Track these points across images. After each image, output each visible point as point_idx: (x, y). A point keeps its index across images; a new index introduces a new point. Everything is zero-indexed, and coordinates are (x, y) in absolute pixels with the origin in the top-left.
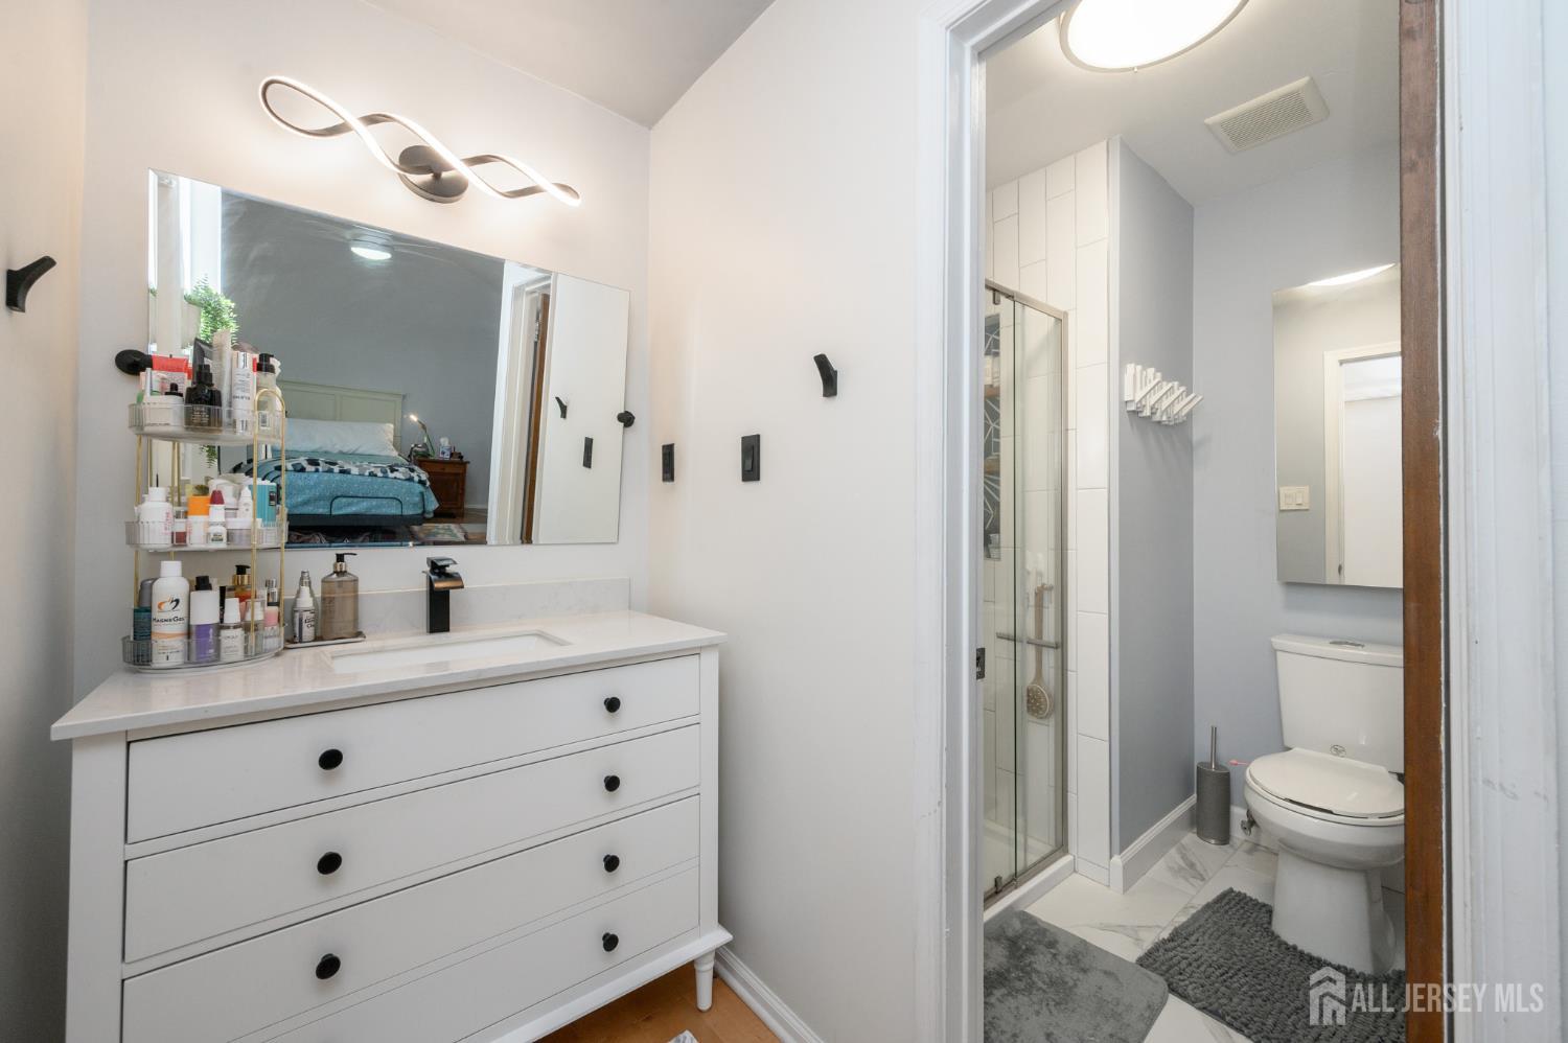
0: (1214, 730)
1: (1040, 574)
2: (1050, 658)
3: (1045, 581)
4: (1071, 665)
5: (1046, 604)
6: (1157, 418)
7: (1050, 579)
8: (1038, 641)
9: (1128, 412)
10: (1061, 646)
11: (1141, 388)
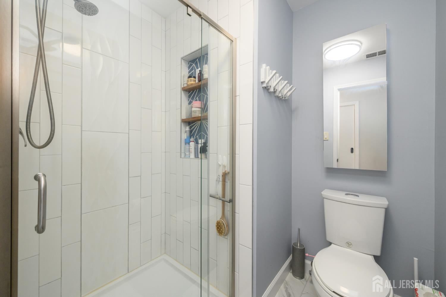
0: (299, 230)
1: (224, 166)
2: (228, 206)
3: (226, 169)
4: (237, 210)
5: (227, 180)
6: (277, 94)
7: (228, 169)
8: (223, 199)
9: (263, 87)
10: (232, 201)
11: (269, 76)
